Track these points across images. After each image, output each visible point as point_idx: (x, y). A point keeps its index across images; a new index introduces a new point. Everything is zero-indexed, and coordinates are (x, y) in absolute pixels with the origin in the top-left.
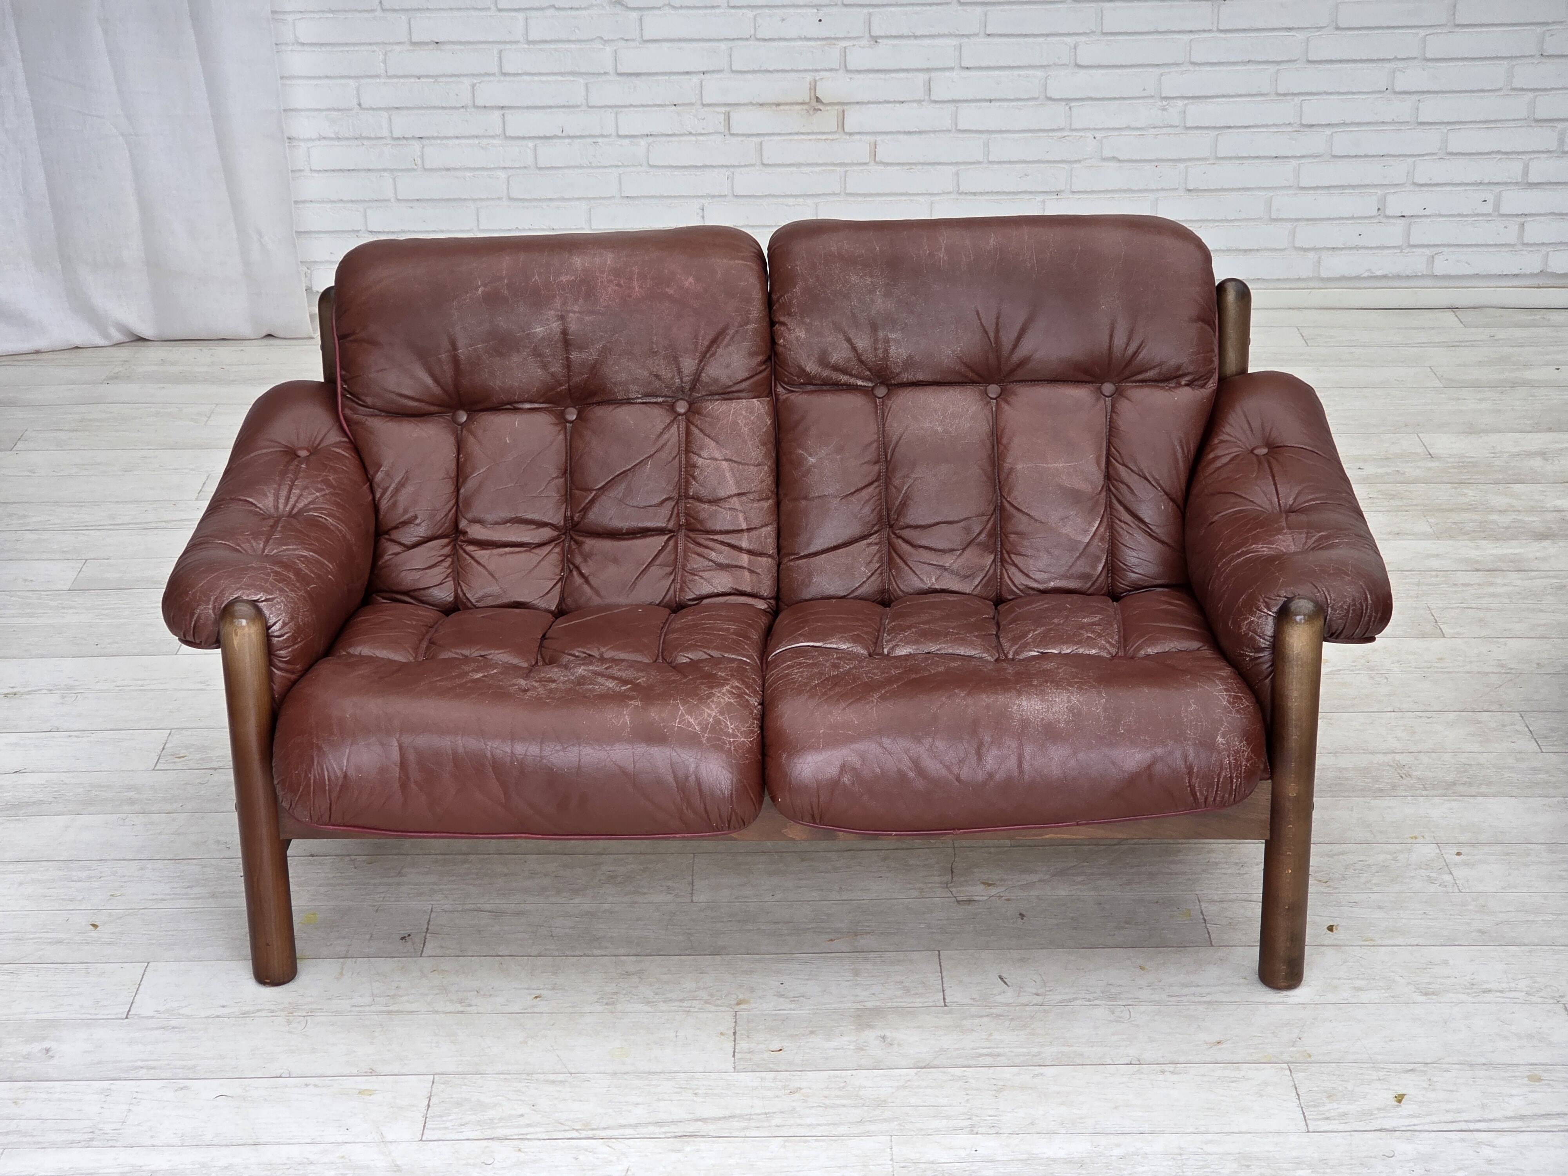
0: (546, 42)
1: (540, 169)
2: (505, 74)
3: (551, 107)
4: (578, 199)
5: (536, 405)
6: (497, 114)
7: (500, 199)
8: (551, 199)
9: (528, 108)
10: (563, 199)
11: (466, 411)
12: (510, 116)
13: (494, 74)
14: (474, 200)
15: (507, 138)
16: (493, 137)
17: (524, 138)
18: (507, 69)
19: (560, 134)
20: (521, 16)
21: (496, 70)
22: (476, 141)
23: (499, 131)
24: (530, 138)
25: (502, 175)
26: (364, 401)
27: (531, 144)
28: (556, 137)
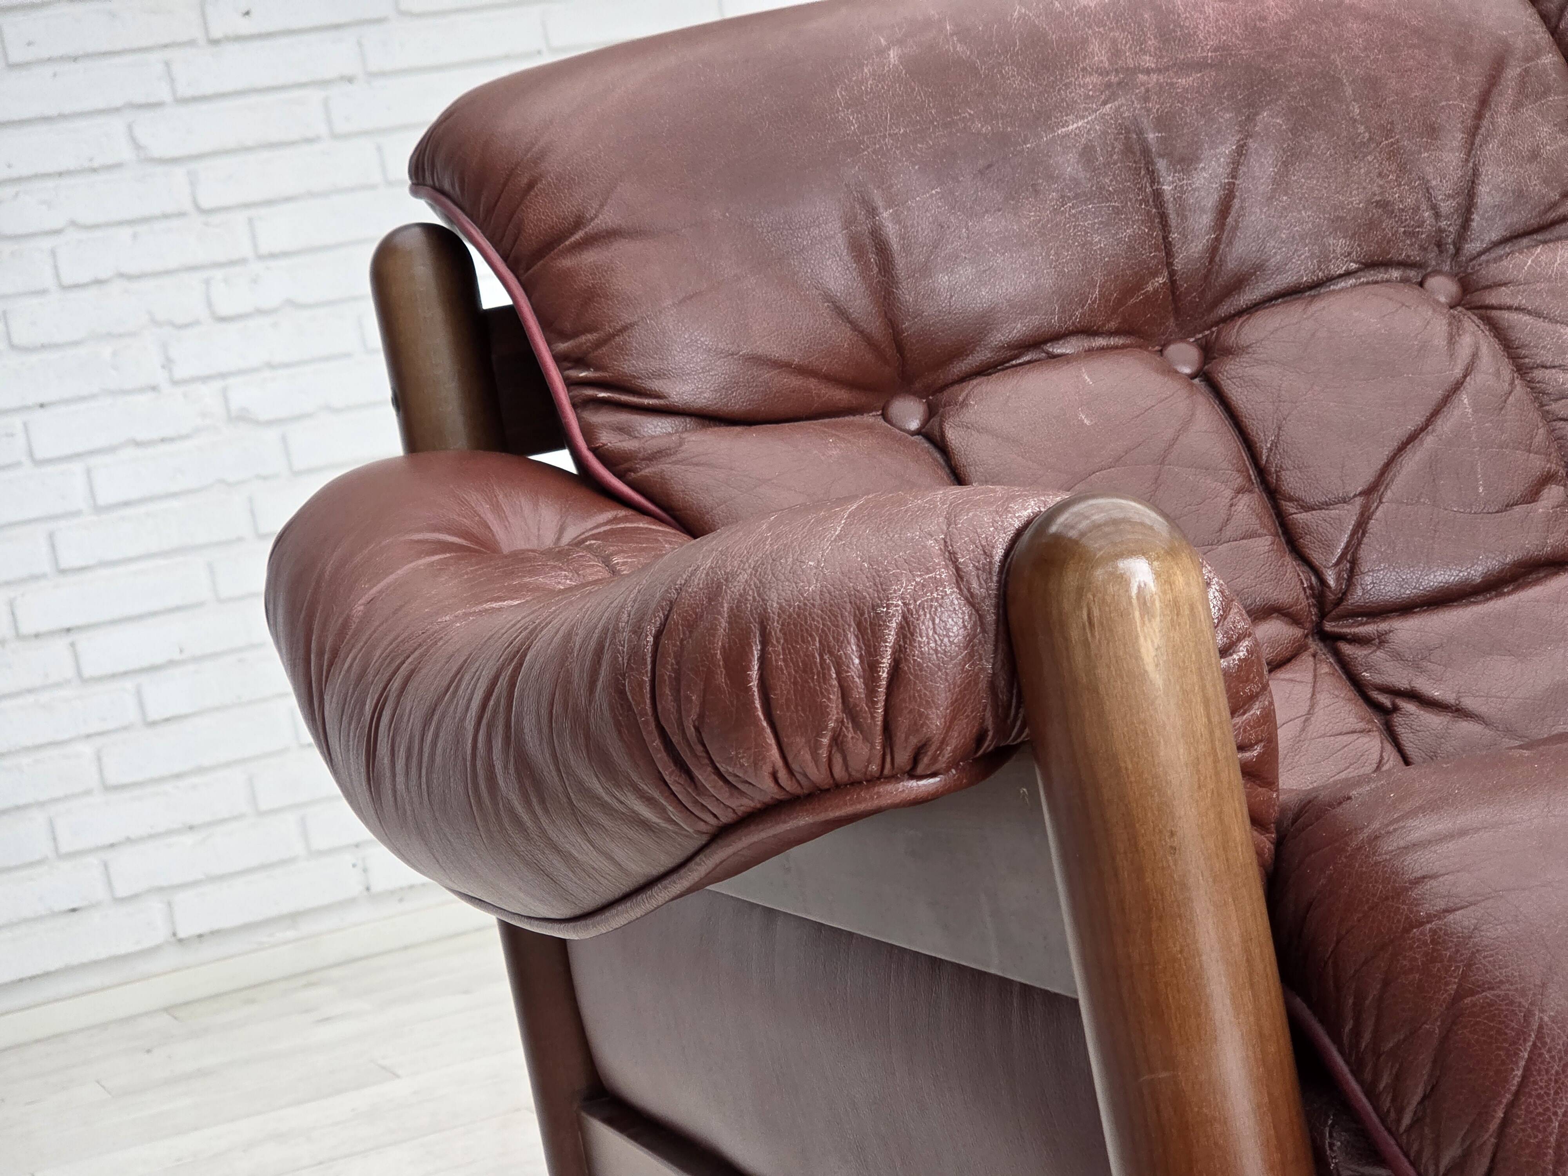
0: (127, 504)
1: (154, 724)
2: (63, 572)
3: (154, 614)
4: (228, 765)
5: (1101, 342)
6: (61, 644)
7: (88, 792)
8: (178, 776)
9: (113, 622)
10: (200, 770)
11: (918, 395)
12: (83, 641)
13: (44, 576)
14: (41, 805)
15: (85, 681)
16: (57, 685)
17: (113, 676)
18: (68, 559)
19: (177, 656)
20: (77, 467)
21: (46, 567)
22: (31, 699)
23: (69, 672)
24: (125, 674)
25: (86, 749)
26: (658, 396)
27: (129, 684)
28: (172, 663)
